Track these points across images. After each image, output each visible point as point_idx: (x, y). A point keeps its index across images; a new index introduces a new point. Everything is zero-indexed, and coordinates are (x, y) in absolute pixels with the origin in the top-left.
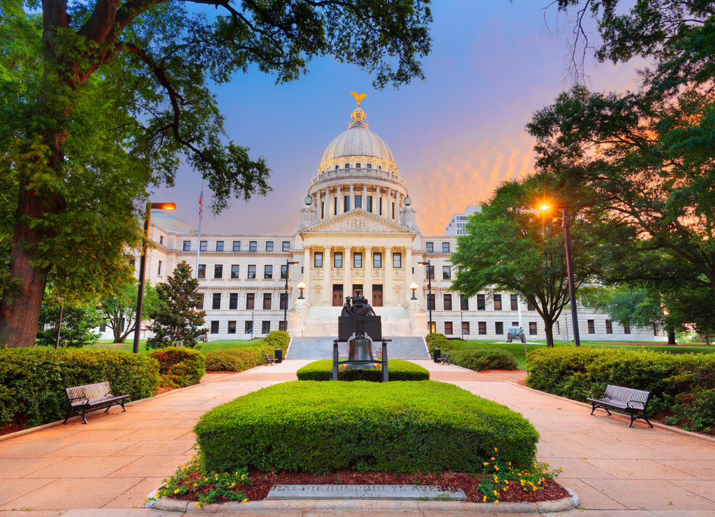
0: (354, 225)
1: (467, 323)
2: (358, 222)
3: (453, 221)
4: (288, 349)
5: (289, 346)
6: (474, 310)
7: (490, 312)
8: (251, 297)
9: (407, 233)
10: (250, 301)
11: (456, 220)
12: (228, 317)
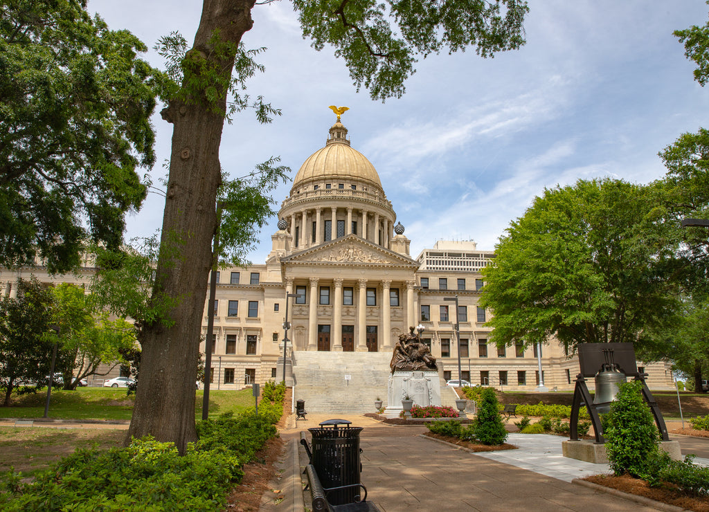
0: (347, 254)
1: (468, 373)
2: (351, 251)
3: (422, 257)
6: (476, 357)
7: (493, 359)
9: (409, 266)
11: (425, 256)
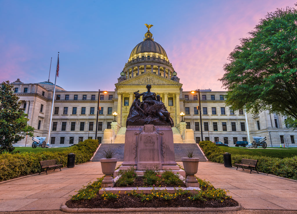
0: (146, 81)
1: (208, 138)
2: (149, 79)
4: (95, 153)
5: (97, 150)
6: (212, 131)
8: (91, 124)
10: (91, 126)
12: (79, 135)
